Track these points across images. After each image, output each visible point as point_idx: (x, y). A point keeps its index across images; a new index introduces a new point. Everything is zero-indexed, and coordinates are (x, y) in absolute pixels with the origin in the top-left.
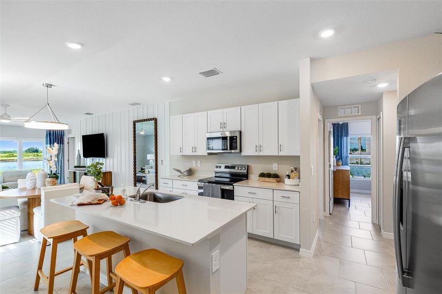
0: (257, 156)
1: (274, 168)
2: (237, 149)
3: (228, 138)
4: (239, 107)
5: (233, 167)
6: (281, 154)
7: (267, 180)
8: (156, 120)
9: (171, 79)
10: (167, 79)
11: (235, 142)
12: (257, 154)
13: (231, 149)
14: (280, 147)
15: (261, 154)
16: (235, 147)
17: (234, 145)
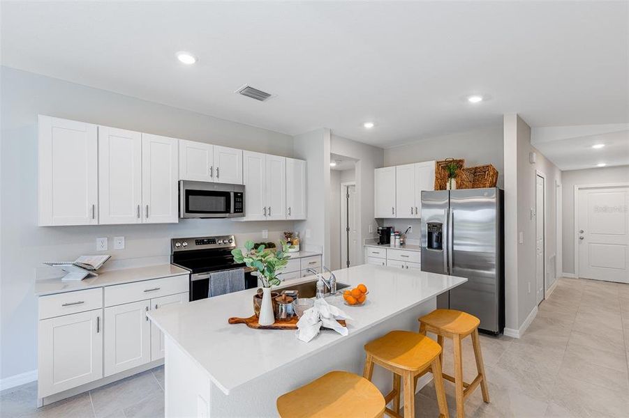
2: (242, 212)
3: (232, 195)
4: (241, 151)
5: (213, 241)
6: (289, 218)
11: (239, 202)
13: (235, 211)
14: (288, 210)
16: (240, 209)
17: (238, 205)
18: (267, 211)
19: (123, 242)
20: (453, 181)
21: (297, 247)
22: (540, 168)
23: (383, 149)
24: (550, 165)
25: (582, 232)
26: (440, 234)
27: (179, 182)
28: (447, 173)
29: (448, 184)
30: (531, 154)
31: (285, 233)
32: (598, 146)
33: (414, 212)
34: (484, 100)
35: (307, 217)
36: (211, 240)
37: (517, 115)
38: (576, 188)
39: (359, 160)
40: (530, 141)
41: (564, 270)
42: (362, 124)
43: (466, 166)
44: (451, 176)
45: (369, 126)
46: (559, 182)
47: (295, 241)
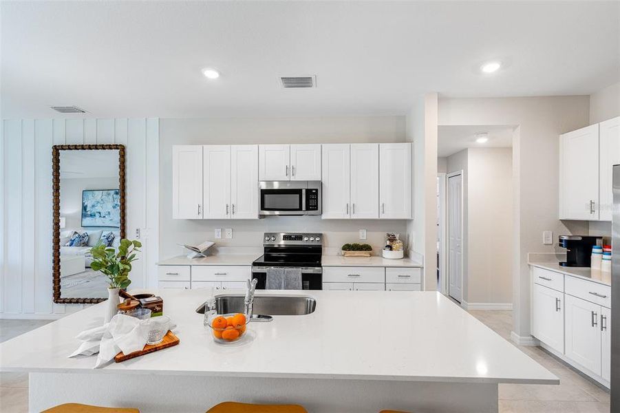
0: (347, 220)
1: (362, 237)
2: (317, 209)
3: (304, 192)
4: (320, 145)
5: (299, 237)
6: (383, 217)
7: (356, 255)
8: (122, 149)
9: (220, 74)
10: (211, 74)
11: (314, 199)
12: (347, 217)
13: (308, 209)
14: (381, 208)
15: (354, 217)
16: (314, 206)
17: (312, 203)
18: (350, 208)
19: (220, 233)
21: (400, 253)
31: (389, 235)
35: (412, 215)
47: (396, 245)
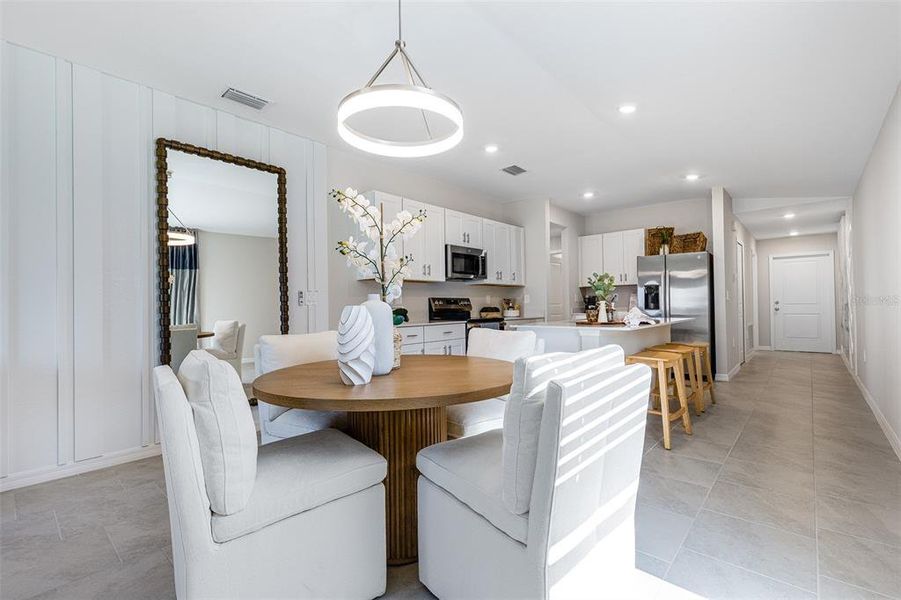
3: (480, 258)
4: (481, 219)
8: (283, 175)
14: (512, 276)
16: (484, 272)
17: (483, 269)
18: (499, 275)
20: (667, 247)
22: (739, 237)
23: (584, 217)
24: (747, 232)
25: (777, 303)
26: (657, 295)
27: (446, 246)
28: (657, 240)
29: (661, 250)
30: (733, 223)
31: (505, 300)
32: (789, 216)
33: (623, 279)
34: (700, 178)
35: (525, 282)
36: (456, 301)
37: (724, 189)
38: (771, 259)
39: (565, 228)
40: (732, 211)
41: (760, 344)
42: (581, 195)
43: (676, 233)
44: (664, 242)
45: (588, 195)
46: (754, 252)
47: (516, 306)
